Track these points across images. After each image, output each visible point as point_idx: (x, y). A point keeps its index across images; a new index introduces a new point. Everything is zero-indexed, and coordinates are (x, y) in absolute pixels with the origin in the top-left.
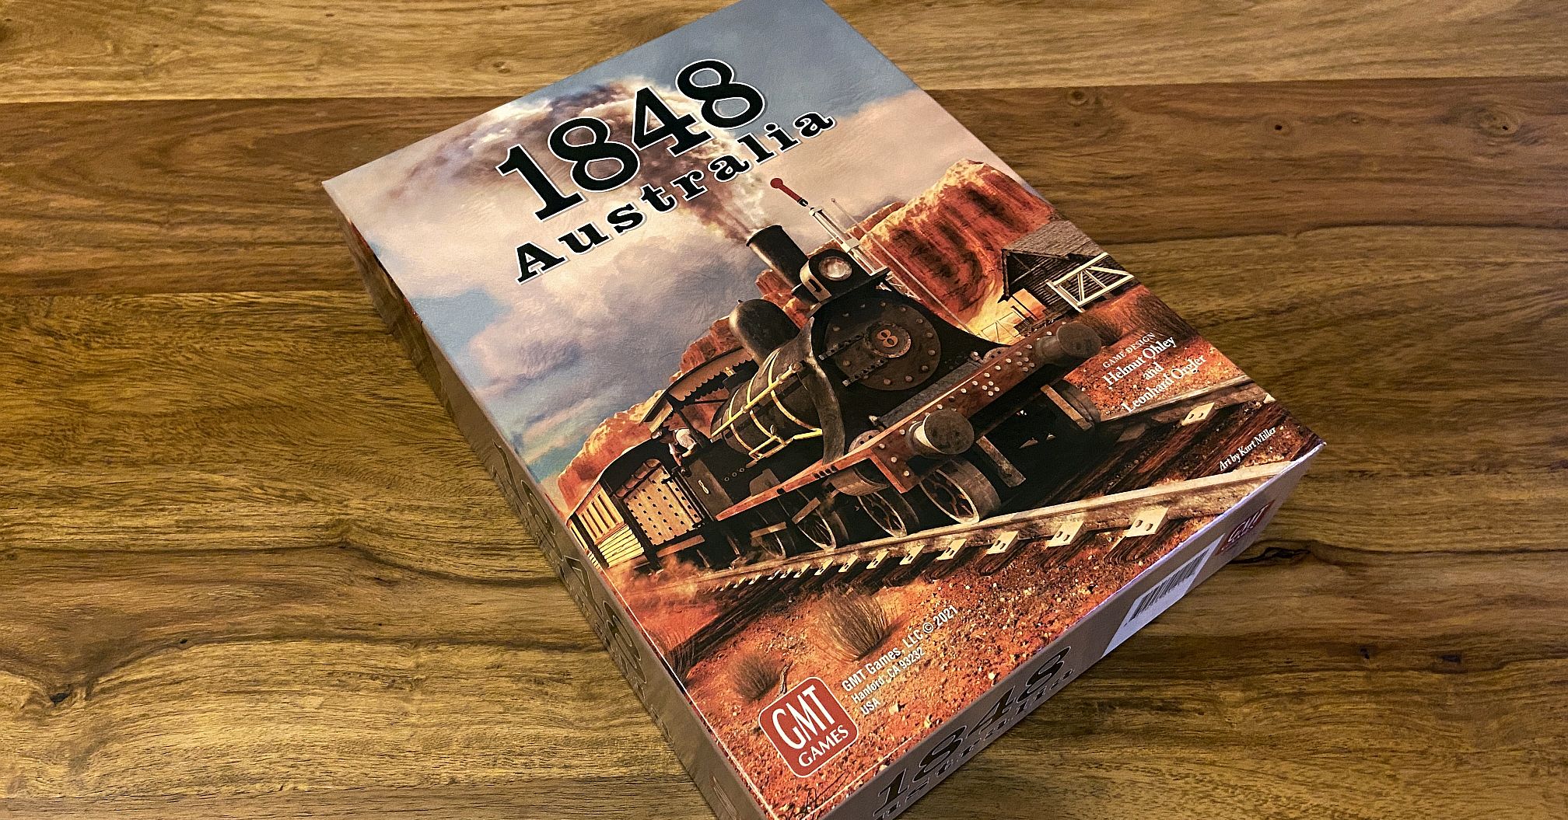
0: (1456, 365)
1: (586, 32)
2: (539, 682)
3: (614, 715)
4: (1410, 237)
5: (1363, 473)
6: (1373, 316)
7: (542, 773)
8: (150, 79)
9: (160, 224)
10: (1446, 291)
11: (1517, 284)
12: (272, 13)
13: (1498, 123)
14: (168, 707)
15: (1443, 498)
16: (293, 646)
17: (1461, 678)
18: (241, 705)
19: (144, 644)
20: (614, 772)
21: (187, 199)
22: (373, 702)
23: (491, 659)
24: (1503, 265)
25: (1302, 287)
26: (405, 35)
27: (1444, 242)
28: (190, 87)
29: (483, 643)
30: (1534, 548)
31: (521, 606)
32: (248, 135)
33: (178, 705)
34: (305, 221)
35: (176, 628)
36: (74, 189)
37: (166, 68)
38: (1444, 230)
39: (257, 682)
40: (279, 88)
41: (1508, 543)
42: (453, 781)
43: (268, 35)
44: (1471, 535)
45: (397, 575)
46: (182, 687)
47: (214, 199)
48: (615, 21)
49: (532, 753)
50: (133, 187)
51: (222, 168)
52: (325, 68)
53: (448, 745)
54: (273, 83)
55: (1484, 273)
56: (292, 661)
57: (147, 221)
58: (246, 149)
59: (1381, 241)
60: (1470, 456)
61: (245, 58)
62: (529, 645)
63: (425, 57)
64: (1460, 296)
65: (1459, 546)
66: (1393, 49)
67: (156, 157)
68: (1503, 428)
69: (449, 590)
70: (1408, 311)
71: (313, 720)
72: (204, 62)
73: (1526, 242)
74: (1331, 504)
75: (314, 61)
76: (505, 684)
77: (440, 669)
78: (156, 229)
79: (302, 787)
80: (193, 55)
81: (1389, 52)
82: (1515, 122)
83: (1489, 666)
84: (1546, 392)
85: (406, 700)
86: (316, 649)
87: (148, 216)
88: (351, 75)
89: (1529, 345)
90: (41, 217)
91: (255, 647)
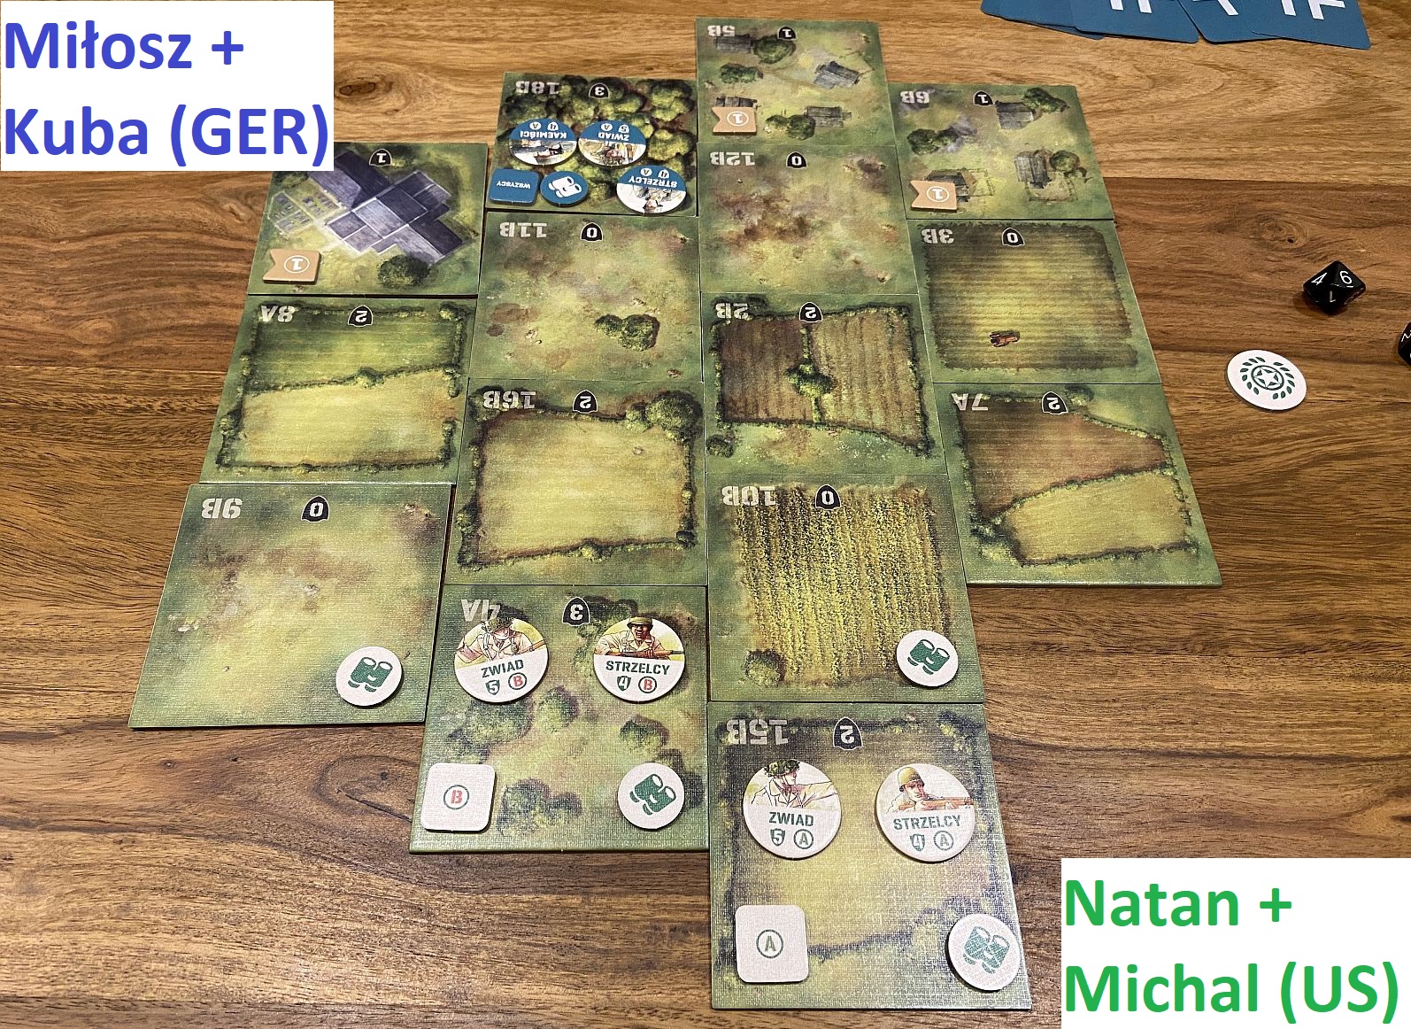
5: (1049, 646)
13: (1283, 234)
15: (1143, 682)
27: (1196, 370)
30: (1246, 753)
38: (1198, 357)
41: (1217, 745)
44: (1169, 732)
60: (1185, 631)
64: (1204, 436)
65: (1152, 745)
66: (1173, 145)
68: (1230, 599)
74: (1004, 682)
81: (1169, 148)
82: (1305, 236)
84: (1291, 558)
89: (1278, 498)
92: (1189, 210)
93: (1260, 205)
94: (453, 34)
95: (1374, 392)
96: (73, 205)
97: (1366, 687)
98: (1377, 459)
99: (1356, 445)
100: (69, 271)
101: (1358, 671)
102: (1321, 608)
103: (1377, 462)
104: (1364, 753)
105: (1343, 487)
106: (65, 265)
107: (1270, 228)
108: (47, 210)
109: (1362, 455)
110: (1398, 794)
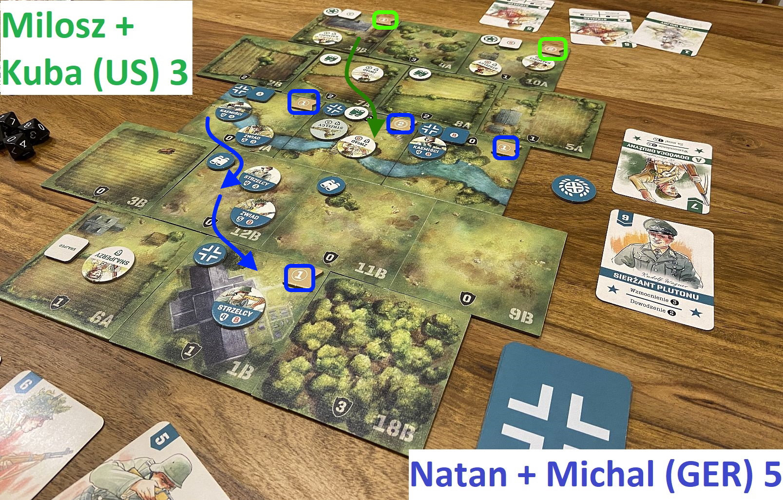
92: (692, 124)
93: (737, 129)
95: (767, 214)
98: (753, 241)
99: (743, 232)
103: (753, 242)
105: (724, 247)
107: (737, 139)
109: (745, 237)
110: (685, 385)
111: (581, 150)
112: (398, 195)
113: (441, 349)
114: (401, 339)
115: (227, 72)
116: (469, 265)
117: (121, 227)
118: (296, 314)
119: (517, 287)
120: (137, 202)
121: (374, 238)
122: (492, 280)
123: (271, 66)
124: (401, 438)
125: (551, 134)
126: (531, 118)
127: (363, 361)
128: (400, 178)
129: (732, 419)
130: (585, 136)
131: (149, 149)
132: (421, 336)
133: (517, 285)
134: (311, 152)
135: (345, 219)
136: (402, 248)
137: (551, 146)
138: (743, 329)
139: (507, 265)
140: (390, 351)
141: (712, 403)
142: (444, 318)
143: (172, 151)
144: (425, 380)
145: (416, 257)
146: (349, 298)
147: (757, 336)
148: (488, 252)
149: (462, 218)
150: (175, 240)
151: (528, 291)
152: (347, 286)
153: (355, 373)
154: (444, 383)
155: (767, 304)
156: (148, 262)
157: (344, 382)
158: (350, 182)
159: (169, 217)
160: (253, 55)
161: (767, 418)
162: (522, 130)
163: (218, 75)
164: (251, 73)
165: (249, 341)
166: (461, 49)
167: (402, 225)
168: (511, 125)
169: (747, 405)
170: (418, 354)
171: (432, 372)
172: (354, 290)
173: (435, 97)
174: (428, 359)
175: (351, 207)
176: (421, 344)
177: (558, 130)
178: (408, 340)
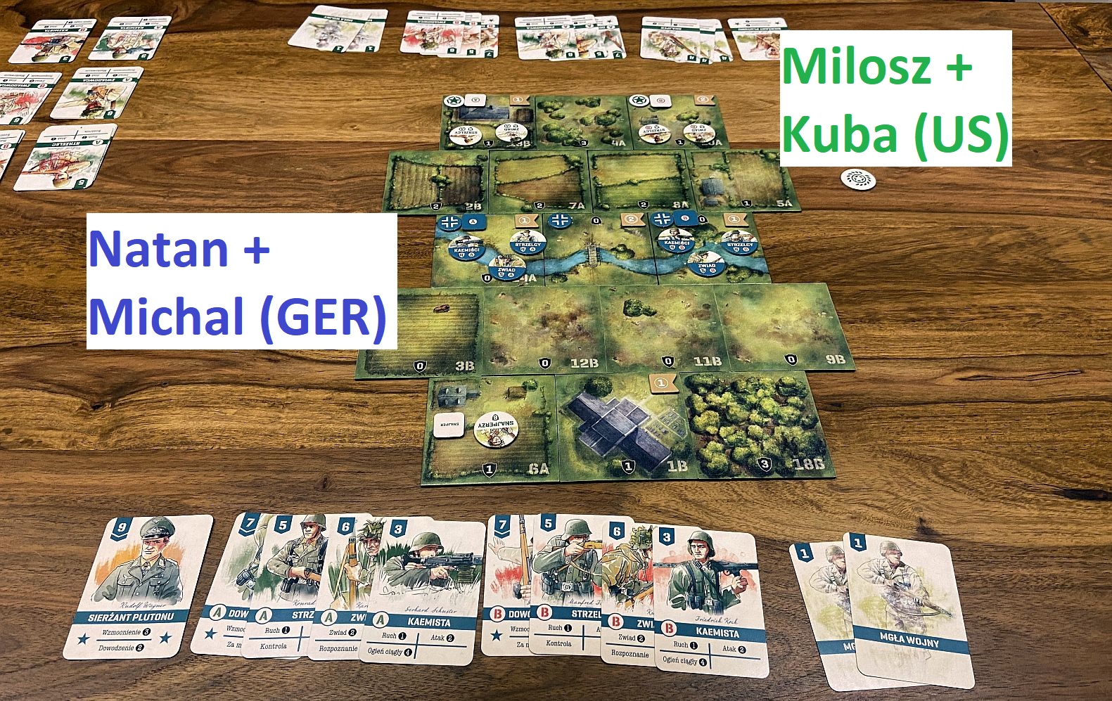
0: (859, 274)
1: (402, 112)
2: (351, 406)
3: (390, 421)
4: (844, 215)
6: (817, 251)
7: (350, 445)
8: (162, 130)
9: (164, 197)
10: (859, 240)
11: (900, 238)
12: (231, 100)
14: (155, 412)
16: (222, 387)
17: (841, 414)
18: (193, 411)
19: (144, 384)
20: (387, 445)
21: (179, 186)
22: (263, 413)
23: (326, 396)
24: (893, 228)
25: (781, 238)
26: (304, 112)
28: (184, 135)
29: (322, 388)
30: (889, 358)
31: (343, 373)
32: (214, 157)
33: (160, 411)
34: (242, 197)
35: (161, 378)
36: (120, 180)
37: (171, 125)
38: (863, 212)
39: (203, 402)
40: (232, 135)
41: (876, 355)
42: (302, 447)
43: (228, 111)
45: (279, 357)
46: (163, 403)
47: (194, 186)
48: (418, 107)
49: (345, 436)
50: (151, 180)
51: (198, 171)
52: (258, 127)
53: (301, 432)
54: (229, 133)
55: (883, 232)
56: (221, 393)
57: (157, 196)
58: (212, 163)
59: (827, 217)
60: (860, 316)
61: (214, 121)
62: (347, 390)
63: (315, 122)
64: (867, 243)
67: (163, 166)
68: (881, 303)
69: (307, 365)
70: (837, 249)
71: (231, 419)
72: (193, 123)
73: (909, 218)
75: (253, 123)
76: (333, 406)
77: (299, 399)
78: (161, 199)
79: (223, 448)
80: (187, 119)
83: (856, 408)
84: (909, 287)
85: (280, 412)
86: (234, 389)
87: (157, 193)
88: (270, 130)
89: (902, 266)
90: (100, 193)
91: (202, 387)
94: (498, 91)
95: (947, 224)
96: (335, 166)
97: (943, 333)
100: (340, 192)
101: (939, 328)
102: (922, 305)
103: (948, 250)
104: (942, 356)
105: (932, 261)
106: (338, 190)
108: (324, 169)
109: (941, 248)
110: (958, 370)
111: (791, 205)
112: (679, 290)
113: (801, 403)
114: (768, 404)
115: (412, 204)
116: (775, 333)
117: (475, 392)
118: (682, 413)
119: (820, 339)
120: (465, 366)
121: (689, 334)
122: (799, 340)
123: (452, 186)
124: (817, 468)
125: (758, 194)
126: (732, 182)
127: (756, 429)
128: (669, 273)
129: (995, 382)
130: (785, 189)
131: (423, 312)
132: (781, 398)
133: (817, 337)
134: (574, 270)
135: (653, 324)
136: (717, 335)
137: (766, 207)
138: (973, 320)
139: (800, 323)
140: (768, 416)
141: (979, 376)
142: (788, 380)
143: (447, 308)
144: (805, 427)
145: (732, 339)
146: (710, 388)
147: (982, 322)
148: (781, 317)
149: (742, 295)
150: (532, 388)
151: (827, 339)
152: (700, 379)
153: (757, 439)
154: (819, 424)
155: (979, 296)
156: (530, 414)
157: (754, 448)
158: (631, 289)
159: (506, 370)
160: (421, 178)
161: (1014, 375)
162: (733, 197)
163: (406, 210)
164: (438, 200)
165: (665, 445)
166: (618, 119)
167: (702, 316)
168: (721, 195)
169: (999, 370)
170: (788, 412)
171: (807, 420)
172: (709, 381)
173: (635, 181)
174: (798, 412)
175: (649, 313)
176: (786, 404)
177: (761, 189)
178: (775, 404)
